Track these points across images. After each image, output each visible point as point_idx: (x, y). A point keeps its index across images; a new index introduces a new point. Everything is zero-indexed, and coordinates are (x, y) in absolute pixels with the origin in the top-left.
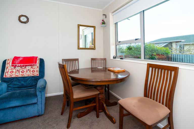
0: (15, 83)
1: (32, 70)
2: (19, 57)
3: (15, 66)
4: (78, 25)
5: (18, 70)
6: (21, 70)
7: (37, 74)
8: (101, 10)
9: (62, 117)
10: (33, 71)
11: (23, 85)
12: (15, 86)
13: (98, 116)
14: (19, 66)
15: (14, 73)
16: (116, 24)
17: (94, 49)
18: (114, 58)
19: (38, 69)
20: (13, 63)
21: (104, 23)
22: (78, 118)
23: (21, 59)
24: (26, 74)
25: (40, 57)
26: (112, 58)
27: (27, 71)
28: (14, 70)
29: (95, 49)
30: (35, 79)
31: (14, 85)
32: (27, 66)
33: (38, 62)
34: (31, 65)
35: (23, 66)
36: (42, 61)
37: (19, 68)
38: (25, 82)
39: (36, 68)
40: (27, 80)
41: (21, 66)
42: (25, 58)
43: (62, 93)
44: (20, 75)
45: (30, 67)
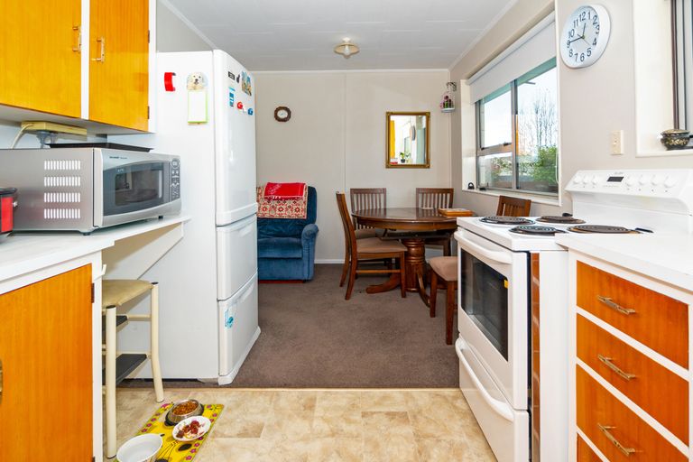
0: (270, 227)
1: (295, 207)
2: (275, 184)
3: (269, 200)
4: (388, 113)
5: (273, 207)
6: (278, 207)
7: (303, 215)
8: (446, 70)
9: (342, 288)
10: (298, 210)
11: (281, 232)
12: (269, 233)
13: (404, 296)
14: (275, 199)
15: (267, 212)
16: (479, 104)
17: (426, 165)
18: (470, 188)
19: (305, 207)
20: (266, 194)
21: (448, 103)
22: (368, 293)
23: (278, 186)
24: (287, 214)
25: (308, 183)
26: (465, 187)
27: (287, 209)
28: (268, 206)
29: (429, 167)
30: (300, 224)
31: (268, 230)
32: (287, 199)
33: (305, 192)
34: (293, 199)
35: (281, 199)
36: (312, 192)
37: (275, 202)
38: (284, 228)
39: (302, 204)
40: (289, 223)
41: (278, 199)
42: (284, 186)
43: (342, 261)
44: (276, 214)
45: (292, 201)
